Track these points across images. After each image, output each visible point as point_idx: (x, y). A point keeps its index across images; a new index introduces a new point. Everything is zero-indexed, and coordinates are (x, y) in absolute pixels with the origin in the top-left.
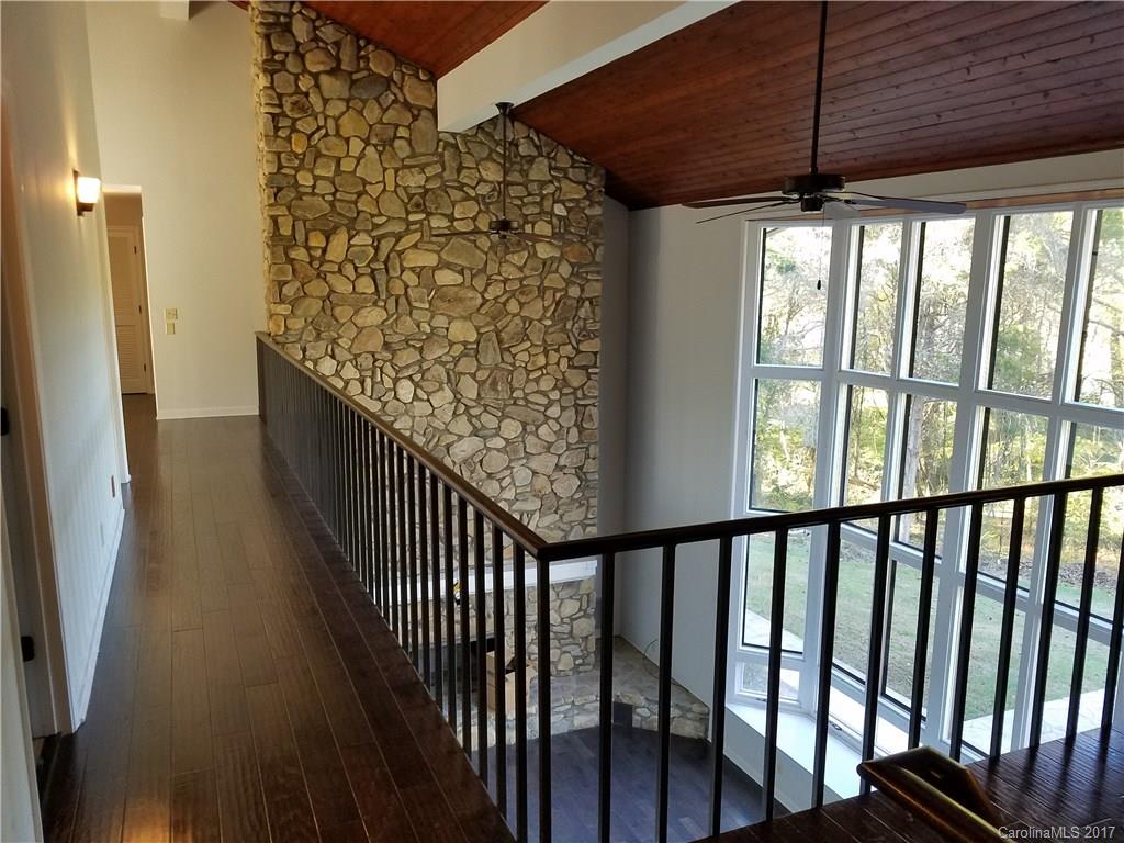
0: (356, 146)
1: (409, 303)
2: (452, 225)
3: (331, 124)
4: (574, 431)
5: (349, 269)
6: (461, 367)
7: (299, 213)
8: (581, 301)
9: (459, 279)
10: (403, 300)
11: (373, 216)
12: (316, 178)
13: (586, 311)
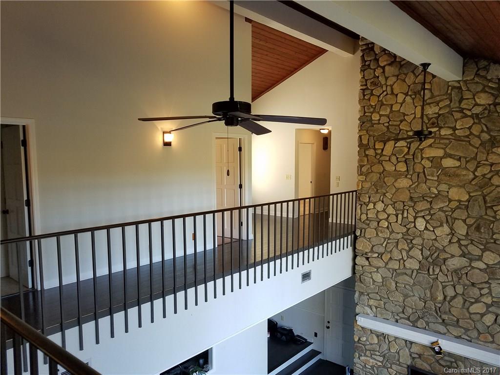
0: (401, 97)
1: (425, 177)
2: (455, 133)
3: (389, 88)
5: (394, 159)
6: (455, 215)
7: (371, 133)
9: (457, 164)
10: (422, 175)
11: (407, 131)
12: (381, 116)
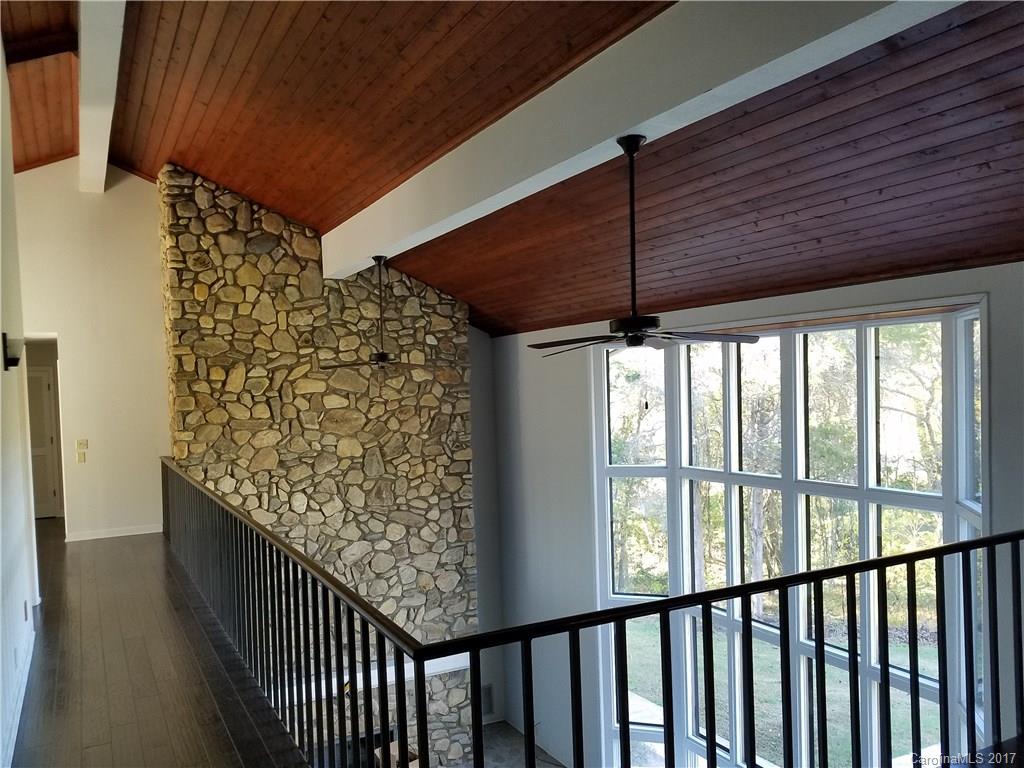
0: (252, 294)
1: (301, 426)
2: (338, 357)
3: (229, 275)
4: (453, 531)
5: (247, 398)
6: (349, 479)
7: (201, 352)
8: (453, 416)
9: (345, 403)
10: (295, 423)
11: (267, 352)
12: (216, 322)
13: (458, 426)
